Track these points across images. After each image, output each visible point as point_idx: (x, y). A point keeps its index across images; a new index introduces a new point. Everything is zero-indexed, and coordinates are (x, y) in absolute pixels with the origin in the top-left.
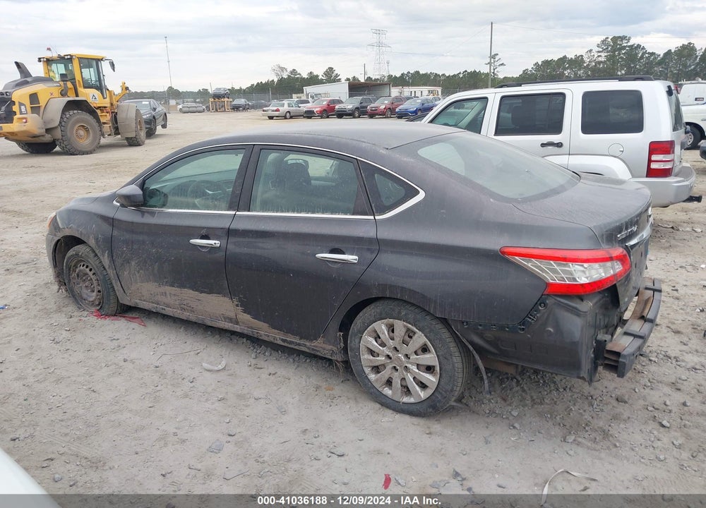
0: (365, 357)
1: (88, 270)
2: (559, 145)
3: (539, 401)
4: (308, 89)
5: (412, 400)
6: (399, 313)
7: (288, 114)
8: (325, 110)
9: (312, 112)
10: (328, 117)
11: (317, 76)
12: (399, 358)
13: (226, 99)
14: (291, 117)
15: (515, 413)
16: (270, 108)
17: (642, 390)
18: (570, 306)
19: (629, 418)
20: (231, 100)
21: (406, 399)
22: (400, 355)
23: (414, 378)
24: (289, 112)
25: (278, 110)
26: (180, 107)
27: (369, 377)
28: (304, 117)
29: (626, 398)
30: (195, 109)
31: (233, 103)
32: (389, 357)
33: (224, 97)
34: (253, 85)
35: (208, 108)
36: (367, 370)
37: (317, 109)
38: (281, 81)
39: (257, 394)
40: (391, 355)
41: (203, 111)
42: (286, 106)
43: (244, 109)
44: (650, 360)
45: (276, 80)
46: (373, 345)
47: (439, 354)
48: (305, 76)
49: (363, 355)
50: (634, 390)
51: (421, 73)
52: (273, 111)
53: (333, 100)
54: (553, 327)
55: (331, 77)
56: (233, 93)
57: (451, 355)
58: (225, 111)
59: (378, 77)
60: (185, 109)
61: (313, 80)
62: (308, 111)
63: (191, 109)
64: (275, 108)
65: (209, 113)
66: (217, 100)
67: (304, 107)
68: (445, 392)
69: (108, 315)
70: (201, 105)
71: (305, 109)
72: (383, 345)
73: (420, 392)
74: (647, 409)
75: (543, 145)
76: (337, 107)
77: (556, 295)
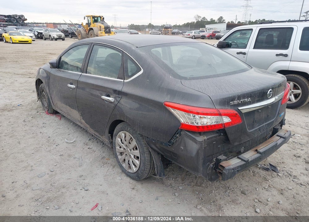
0: (118, 147)
1: (45, 93)
2: (286, 56)
3: (199, 184)
4: (207, 26)
5: (131, 172)
6: (128, 129)
7: (194, 37)
8: (211, 35)
9: (205, 36)
10: (212, 39)
11: (215, 20)
12: (128, 150)
13: (170, 29)
14: (195, 38)
15: (181, 188)
16: (186, 34)
17: (261, 190)
18: (192, 137)
19: (240, 203)
20: (172, 30)
21: (130, 171)
22: (128, 149)
23: (132, 161)
24: (194, 36)
25: (189, 35)
26: (150, 32)
27: (118, 157)
28: (201, 38)
29: (246, 192)
30: (156, 33)
31: (173, 31)
32: (124, 149)
33: (169, 28)
34: (185, 24)
35: (162, 33)
36: (118, 154)
37: (207, 35)
38: (198, 22)
39: (77, 156)
40: (126, 148)
41: (160, 34)
42: (193, 33)
43: (177, 34)
44: (278, 175)
45: (195, 22)
46: (119, 142)
47: (140, 151)
48: (209, 20)
49: (117, 146)
50: (256, 189)
51: (266, 20)
52: (187, 35)
53: (215, 31)
54: (183, 147)
55: (221, 20)
56: (175, 27)
57: (144, 153)
58: (169, 35)
59: (244, 22)
60: (152, 33)
61: (212, 22)
62: (203, 36)
63: (155, 33)
64: (188, 34)
65: (162, 35)
66: (166, 29)
67: (202, 34)
68: (142, 171)
69: (51, 114)
70: (159, 31)
71: (202, 35)
72: (123, 143)
73: (134, 168)
74: (254, 200)
75: (277, 55)
76: (216, 34)
77: (185, 130)
